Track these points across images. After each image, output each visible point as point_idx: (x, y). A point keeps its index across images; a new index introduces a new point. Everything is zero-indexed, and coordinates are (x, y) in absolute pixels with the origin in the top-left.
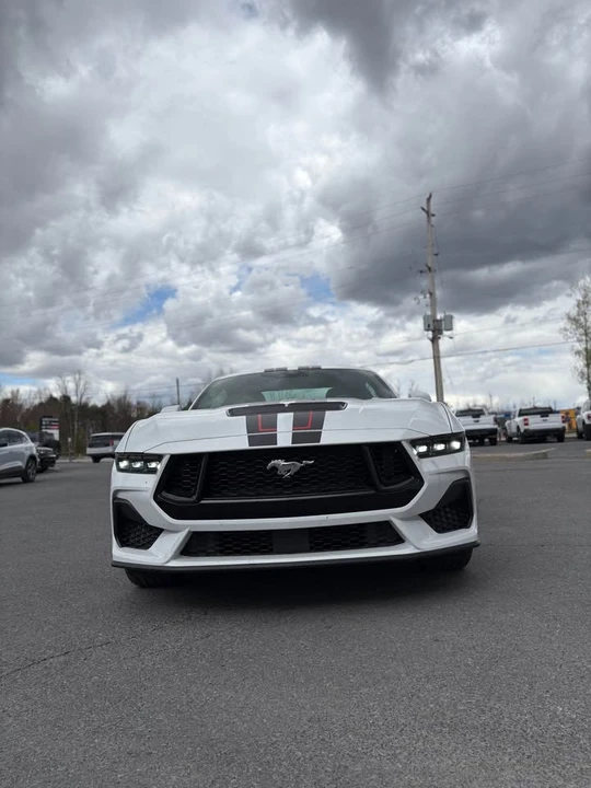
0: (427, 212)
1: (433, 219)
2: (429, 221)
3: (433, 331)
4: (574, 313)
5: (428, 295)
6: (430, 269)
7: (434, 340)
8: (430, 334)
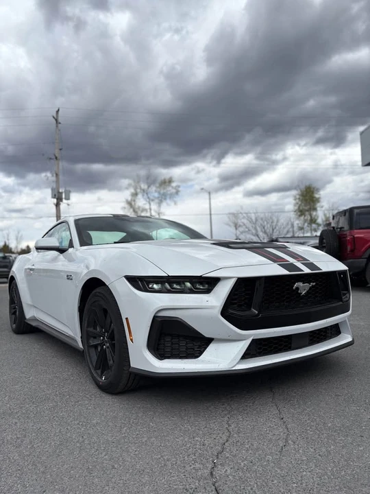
0: (56, 120)
1: (59, 125)
2: (57, 126)
3: (57, 199)
4: (129, 199)
5: (55, 175)
6: (56, 158)
7: (57, 205)
8: (55, 201)
